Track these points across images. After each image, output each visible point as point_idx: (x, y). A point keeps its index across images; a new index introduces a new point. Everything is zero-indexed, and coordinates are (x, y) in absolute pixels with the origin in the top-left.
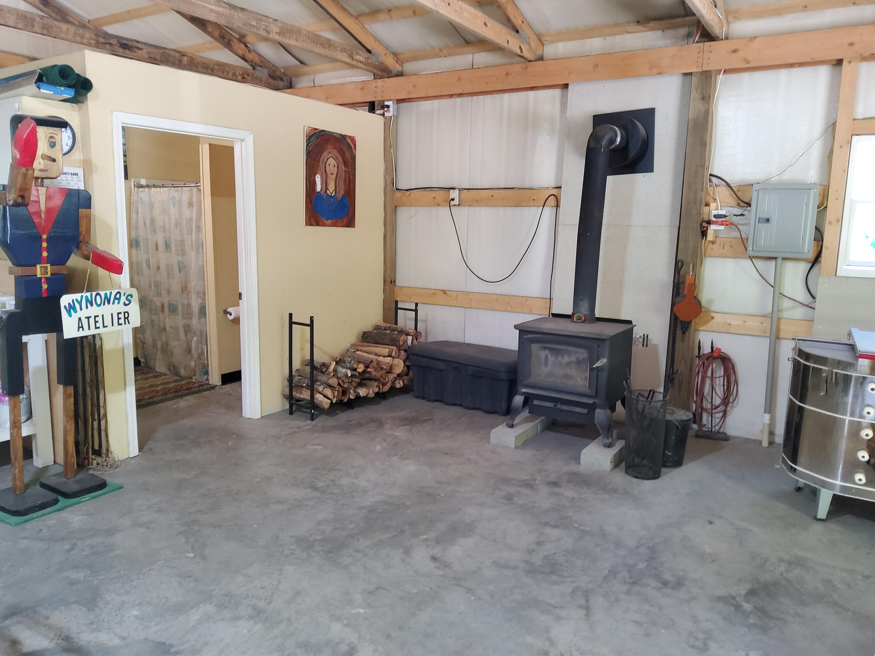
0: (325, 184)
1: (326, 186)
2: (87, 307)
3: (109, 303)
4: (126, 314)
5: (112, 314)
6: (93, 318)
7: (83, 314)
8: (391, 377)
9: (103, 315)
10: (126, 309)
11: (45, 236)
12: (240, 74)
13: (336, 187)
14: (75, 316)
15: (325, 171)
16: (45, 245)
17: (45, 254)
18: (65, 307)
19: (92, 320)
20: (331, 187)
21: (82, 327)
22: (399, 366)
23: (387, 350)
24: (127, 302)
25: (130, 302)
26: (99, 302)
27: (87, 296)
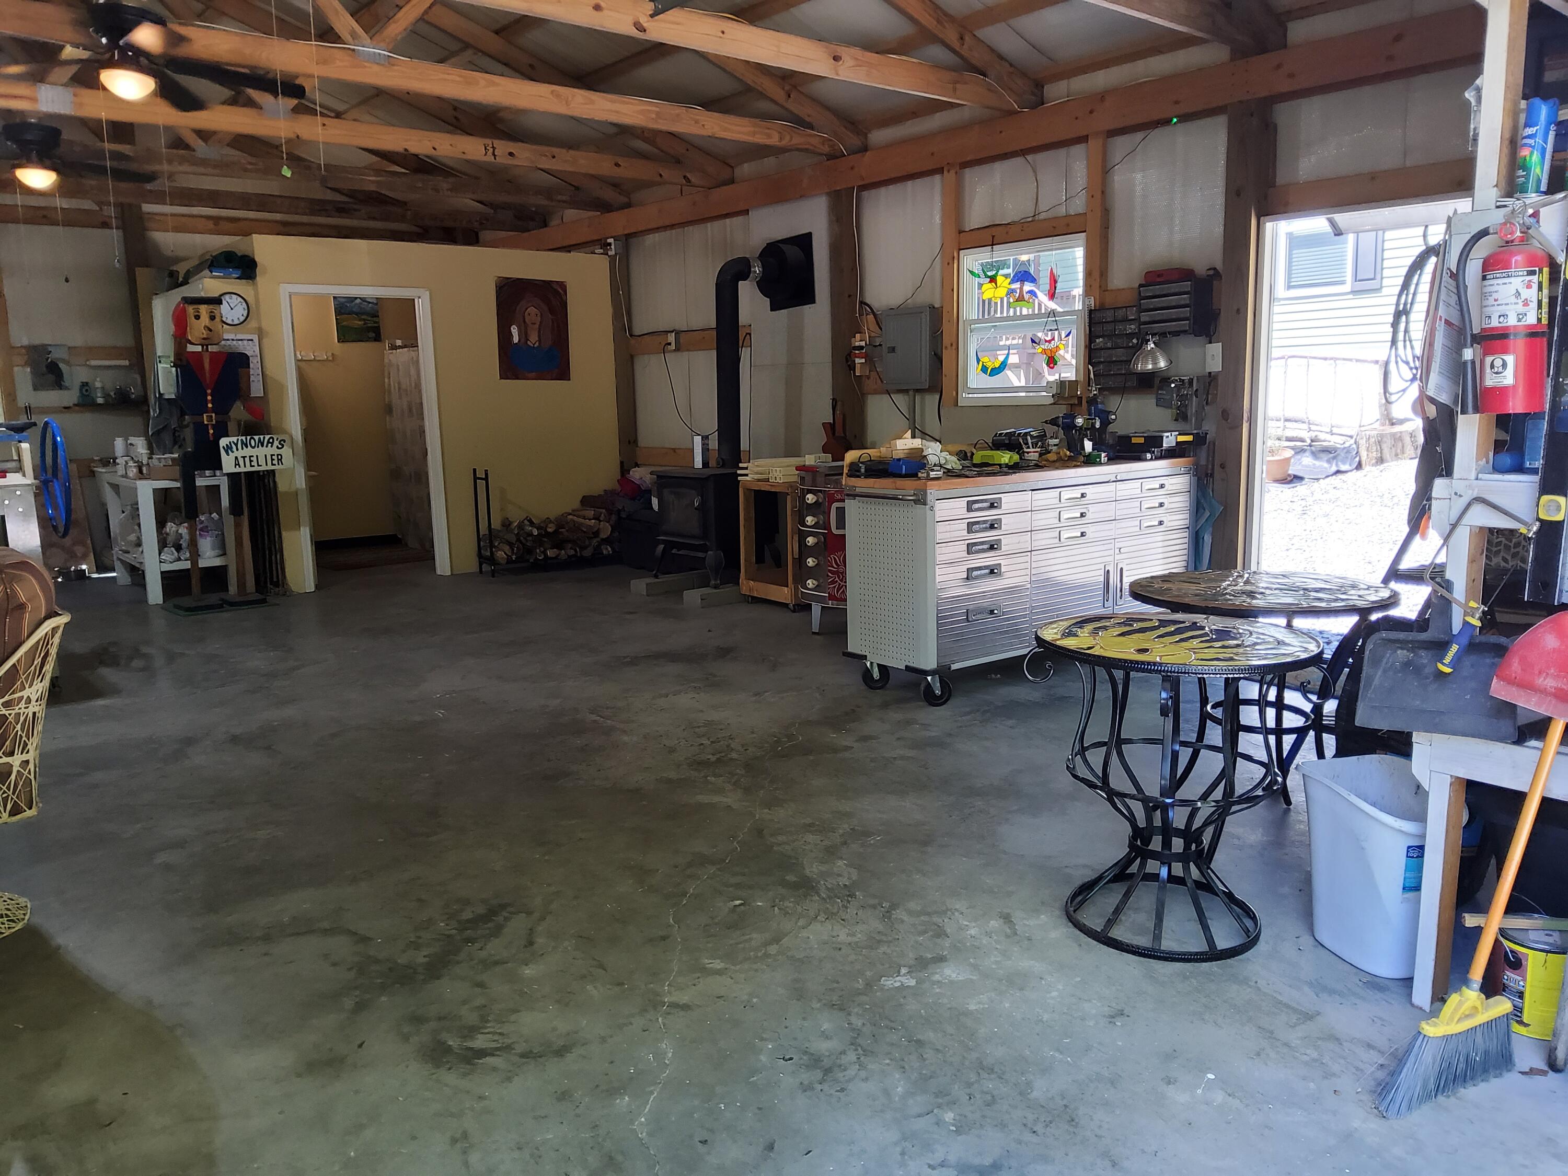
0: (524, 335)
1: (526, 337)
2: (242, 449)
3: (262, 446)
4: (280, 457)
5: (266, 456)
6: (248, 458)
7: (240, 453)
8: (595, 542)
9: (257, 456)
10: (279, 452)
11: (209, 391)
12: (477, 221)
13: (539, 336)
14: (232, 456)
15: (524, 322)
16: (209, 398)
17: (210, 405)
18: (223, 447)
19: (247, 460)
20: (533, 339)
21: (239, 465)
22: (606, 530)
23: (593, 512)
24: (280, 446)
25: (283, 446)
26: (253, 445)
27: (242, 440)
